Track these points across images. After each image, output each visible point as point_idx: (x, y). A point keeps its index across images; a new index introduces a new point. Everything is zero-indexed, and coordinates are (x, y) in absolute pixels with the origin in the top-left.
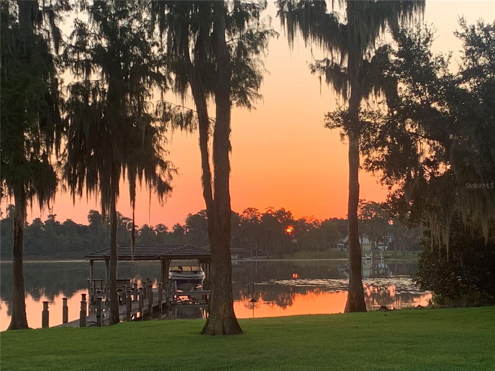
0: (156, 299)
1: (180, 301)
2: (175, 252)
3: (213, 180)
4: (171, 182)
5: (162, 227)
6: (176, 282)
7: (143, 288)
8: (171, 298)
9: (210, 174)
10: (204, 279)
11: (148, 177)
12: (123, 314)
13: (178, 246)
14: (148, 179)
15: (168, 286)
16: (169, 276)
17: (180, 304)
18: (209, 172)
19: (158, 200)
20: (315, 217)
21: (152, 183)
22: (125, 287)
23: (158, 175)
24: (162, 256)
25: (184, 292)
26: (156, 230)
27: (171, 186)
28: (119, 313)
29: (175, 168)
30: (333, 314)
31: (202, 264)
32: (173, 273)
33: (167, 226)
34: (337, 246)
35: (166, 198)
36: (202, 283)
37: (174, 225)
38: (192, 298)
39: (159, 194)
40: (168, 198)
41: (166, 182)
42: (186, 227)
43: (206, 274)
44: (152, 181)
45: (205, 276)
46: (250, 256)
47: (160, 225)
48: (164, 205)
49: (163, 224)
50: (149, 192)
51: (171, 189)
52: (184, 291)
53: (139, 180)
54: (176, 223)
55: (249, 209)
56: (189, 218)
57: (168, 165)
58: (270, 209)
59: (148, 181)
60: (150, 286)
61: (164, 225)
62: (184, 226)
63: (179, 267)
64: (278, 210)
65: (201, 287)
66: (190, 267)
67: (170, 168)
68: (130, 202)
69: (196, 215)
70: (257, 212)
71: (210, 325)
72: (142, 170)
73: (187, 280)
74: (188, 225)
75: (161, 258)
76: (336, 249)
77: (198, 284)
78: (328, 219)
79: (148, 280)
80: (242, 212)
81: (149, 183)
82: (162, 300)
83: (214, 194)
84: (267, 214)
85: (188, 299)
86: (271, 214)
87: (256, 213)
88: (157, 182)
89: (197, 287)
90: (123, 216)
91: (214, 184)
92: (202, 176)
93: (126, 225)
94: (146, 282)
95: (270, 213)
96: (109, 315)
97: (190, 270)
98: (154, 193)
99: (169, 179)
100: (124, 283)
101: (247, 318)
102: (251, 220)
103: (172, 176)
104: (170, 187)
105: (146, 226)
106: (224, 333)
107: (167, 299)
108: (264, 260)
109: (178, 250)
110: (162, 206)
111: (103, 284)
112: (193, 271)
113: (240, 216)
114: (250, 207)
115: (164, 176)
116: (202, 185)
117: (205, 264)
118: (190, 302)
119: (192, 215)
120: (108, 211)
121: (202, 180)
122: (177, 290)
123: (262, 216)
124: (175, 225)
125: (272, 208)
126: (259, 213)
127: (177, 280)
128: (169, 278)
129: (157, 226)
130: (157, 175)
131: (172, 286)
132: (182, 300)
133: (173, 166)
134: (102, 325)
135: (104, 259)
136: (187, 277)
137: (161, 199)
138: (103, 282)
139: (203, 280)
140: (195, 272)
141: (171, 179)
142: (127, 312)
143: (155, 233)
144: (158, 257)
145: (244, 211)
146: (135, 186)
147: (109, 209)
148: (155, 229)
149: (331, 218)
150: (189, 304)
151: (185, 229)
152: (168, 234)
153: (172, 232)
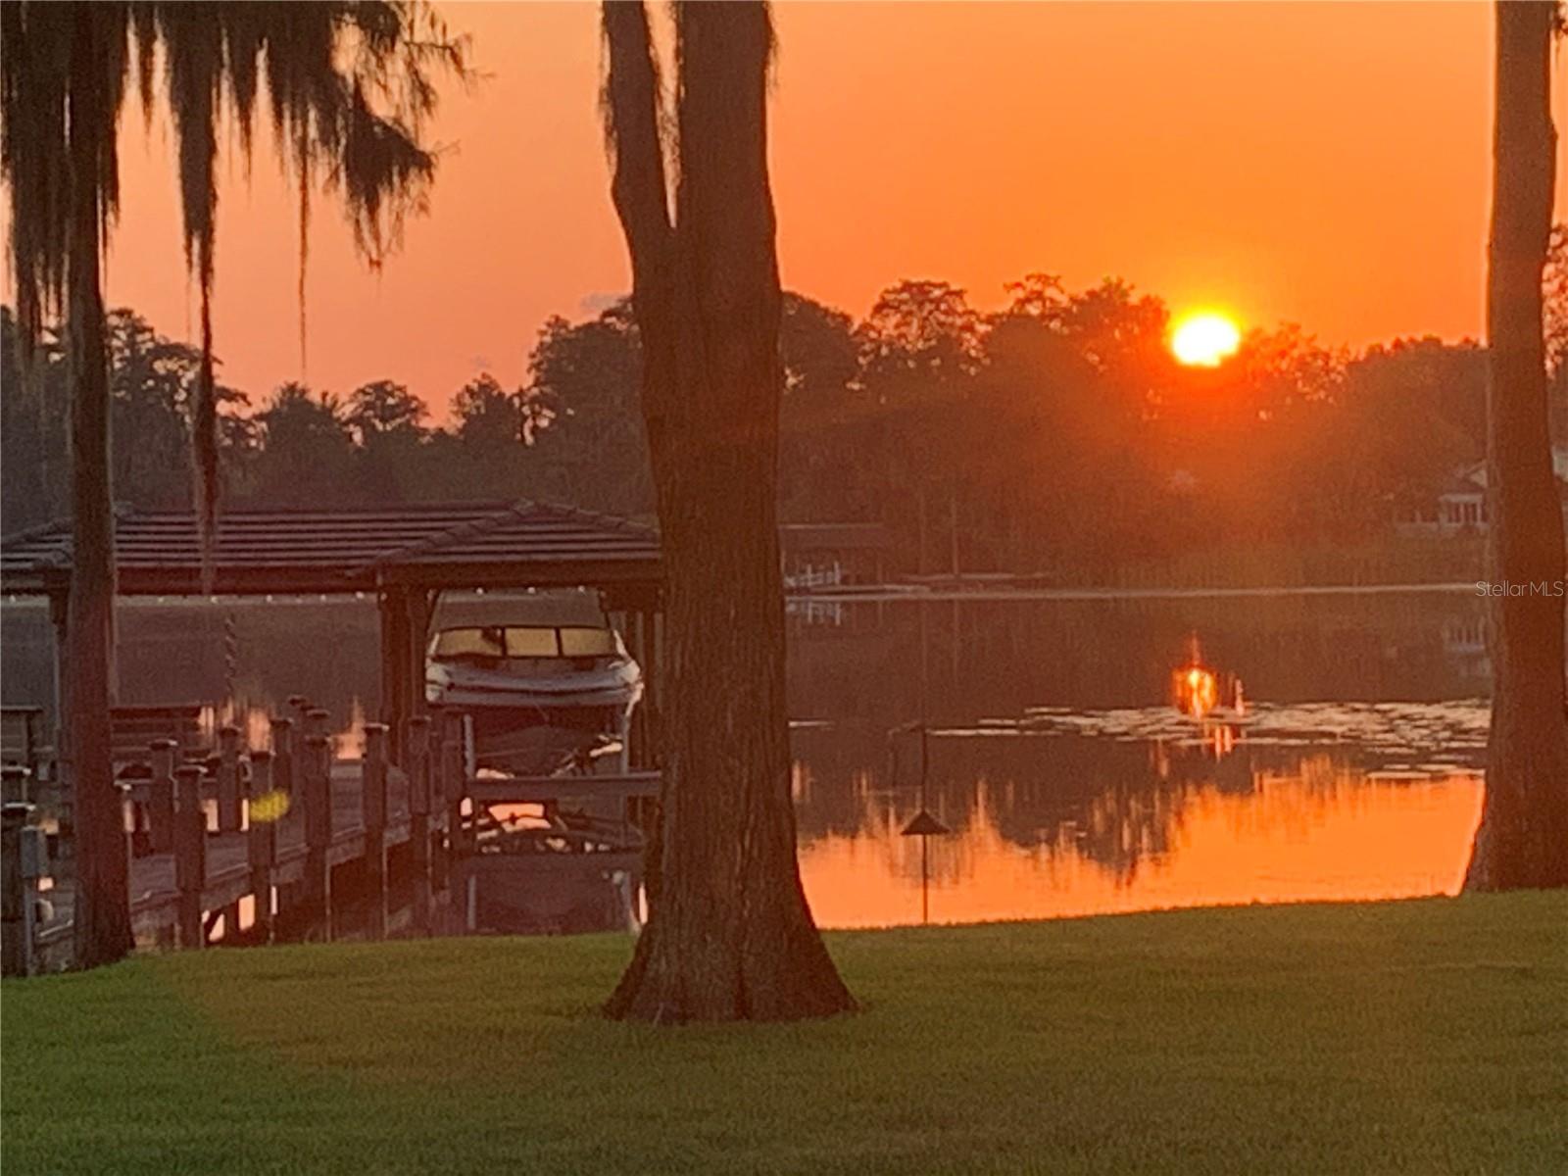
0: (349, 820)
1: (494, 833)
2: (460, 543)
3: (669, 106)
4: (427, 122)
5: (391, 401)
6: (468, 719)
7: (273, 753)
8: (439, 813)
9: (653, 73)
10: (637, 706)
11: (288, 97)
12: (150, 906)
13: (478, 508)
14: (286, 106)
15: (421, 744)
16: (429, 687)
17: (496, 849)
18: (649, 58)
19: (350, 229)
20: (1305, 333)
21: (313, 132)
22: (166, 746)
23: (350, 80)
24: (386, 566)
25: (515, 783)
26: (357, 420)
27: (426, 145)
28: (132, 900)
29: (450, 39)
30: (1394, 901)
31: (623, 615)
32: (451, 667)
33: (421, 398)
34: (1439, 505)
35: (399, 218)
36: (627, 727)
37: (460, 388)
38: (562, 816)
39: (353, 194)
40: (408, 220)
41: (397, 120)
42: (534, 400)
43: (647, 677)
44: (312, 115)
45: (641, 686)
46: (916, 572)
47: (380, 389)
48: (387, 261)
49: (398, 383)
50: (296, 182)
51: (424, 163)
52: (517, 774)
53: (236, 111)
54: (472, 378)
55: (907, 286)
56: (550, 347)
57: (405, 23)
58: (1038, 287)
59: (287, 114)
60: (313, 743)
61: (400, 389)
62: (521, 393)
63: (488, 634)
64: (1083, 295)
65: (618, 754)
66: (553, 633)
67: (418, 38)
68: (182, 241)
69: (590, 326)
70: (960, 309)
71: (657, 961)
72: (254, 55)
73: (534, 710)
74: (547, 389)
75: (380, 581)
76: (1434, 526)
77: (603, 730)
78: (1388, 346)
79: (304, 709)
80: (870, 310)
81: (293, 130)
82: (384, 824)
83: (679, 189)
84: (1019, 316)
85: (544, 824)
86: (1043, 316)
87: (949, 312)
88: (340, 122)
89: (595, 753)
90: (157, 335)
91: (675, 131)
92: (604, 83)
93: (175, 391)
94: (291, 720)
95: (1034, 309)
96: (71, 910)
97: (554, 652)
98: (326, 192)
99: (413, 107)
100: (161, 728)
101: (883, 925)
102: (923, 357)
103: (433, 84)
104: (423, 154)
105: (293, 396)
106: (744, 1010)
107: (417, 822)
108: (1001, 596)
109: (482, 532)
110: (376, 264)
111: (38, 736)
112: (574, 658)
113: (857, 333)
114: (914, 280)
115: (385, 88)
116: (609, 133)
117: (640, 616)
118: (555, 837)
119: (572, 327)
120: (52, 296)
121: (608, 107)
122: (478, 767)
123: (989, 328)
124: (468, 389)
125: (1043, 279)
126: (972, 312)
127: (475, 710)
128: (431, 696)
129: (363, 391)
130: (344, 79)
131: (445, 744)
132: (508, 828)
133: (439, 28)
134: (32, 970)
135: (38, 583)
136: (537, 693)
137: (365, 226)
138: (37, 722)
139: (629, 712)
140: (584, 664)
141: (426, 103)
142: (178, 894)
143: (350, 435)
144: (358, 577)
145: (877, 300)
146: (212, 149)
147: (58, 286)
148: (347, 410)
149: (1404, 339)
150: (550, 849)
151: (526, 410)
152: (425, 440)
153: (451, 430)
